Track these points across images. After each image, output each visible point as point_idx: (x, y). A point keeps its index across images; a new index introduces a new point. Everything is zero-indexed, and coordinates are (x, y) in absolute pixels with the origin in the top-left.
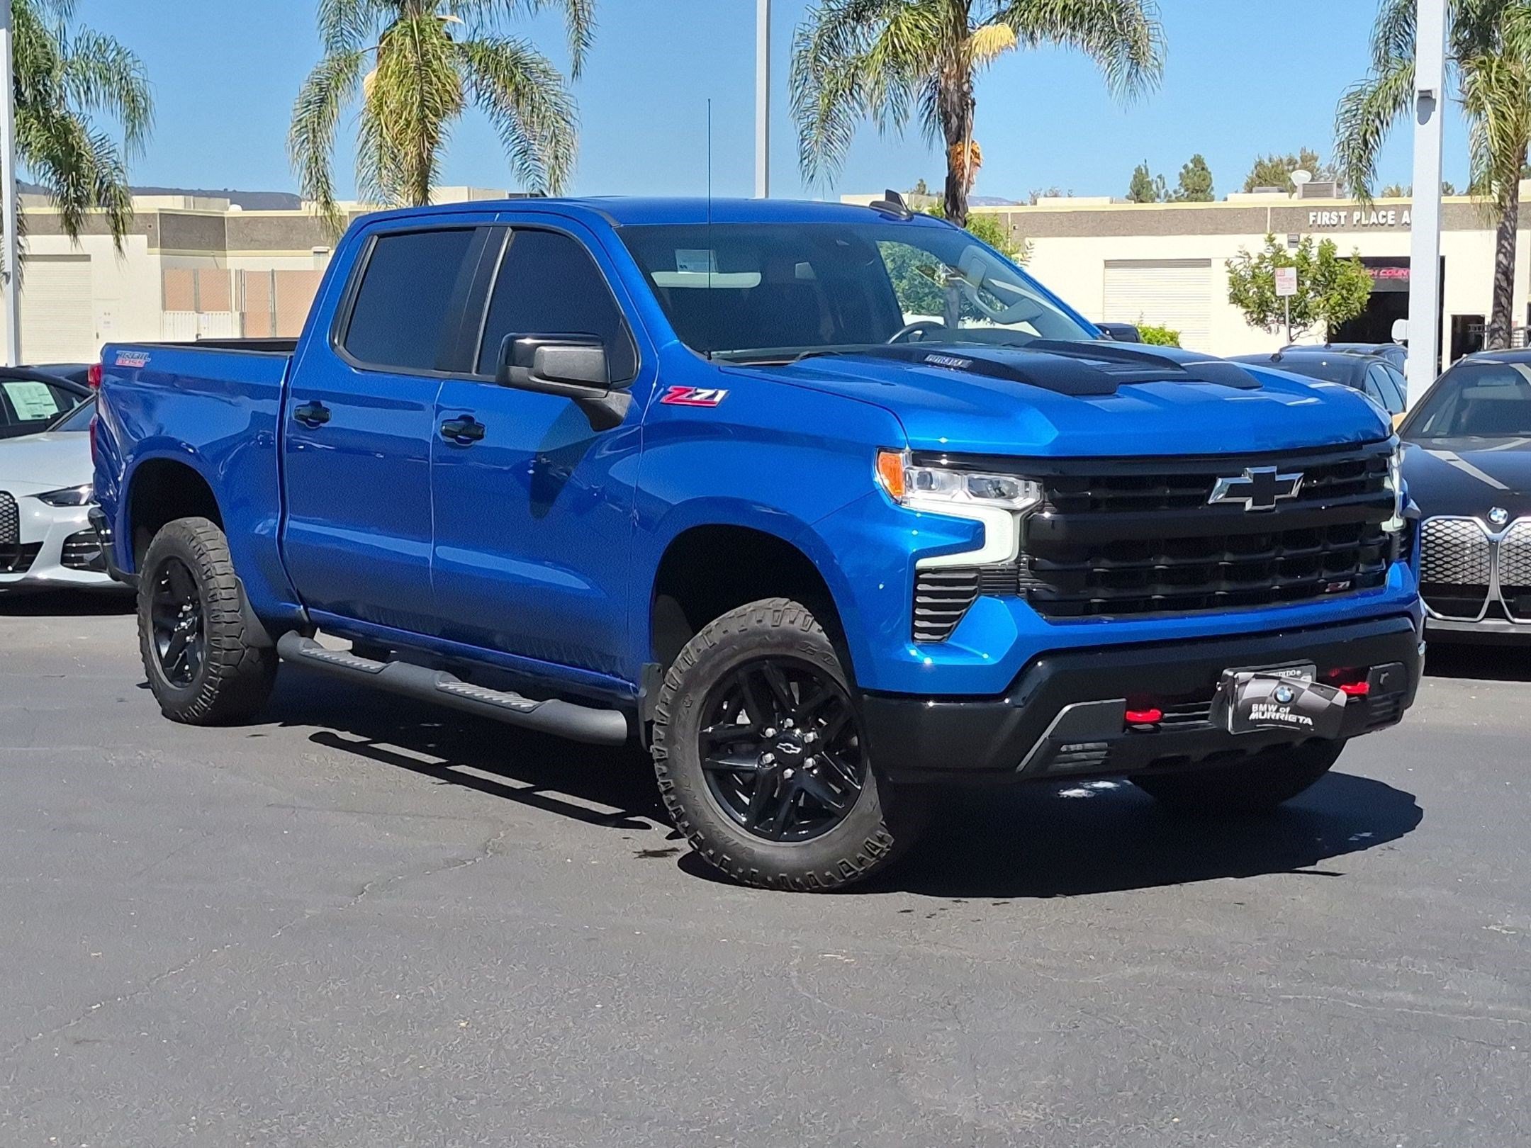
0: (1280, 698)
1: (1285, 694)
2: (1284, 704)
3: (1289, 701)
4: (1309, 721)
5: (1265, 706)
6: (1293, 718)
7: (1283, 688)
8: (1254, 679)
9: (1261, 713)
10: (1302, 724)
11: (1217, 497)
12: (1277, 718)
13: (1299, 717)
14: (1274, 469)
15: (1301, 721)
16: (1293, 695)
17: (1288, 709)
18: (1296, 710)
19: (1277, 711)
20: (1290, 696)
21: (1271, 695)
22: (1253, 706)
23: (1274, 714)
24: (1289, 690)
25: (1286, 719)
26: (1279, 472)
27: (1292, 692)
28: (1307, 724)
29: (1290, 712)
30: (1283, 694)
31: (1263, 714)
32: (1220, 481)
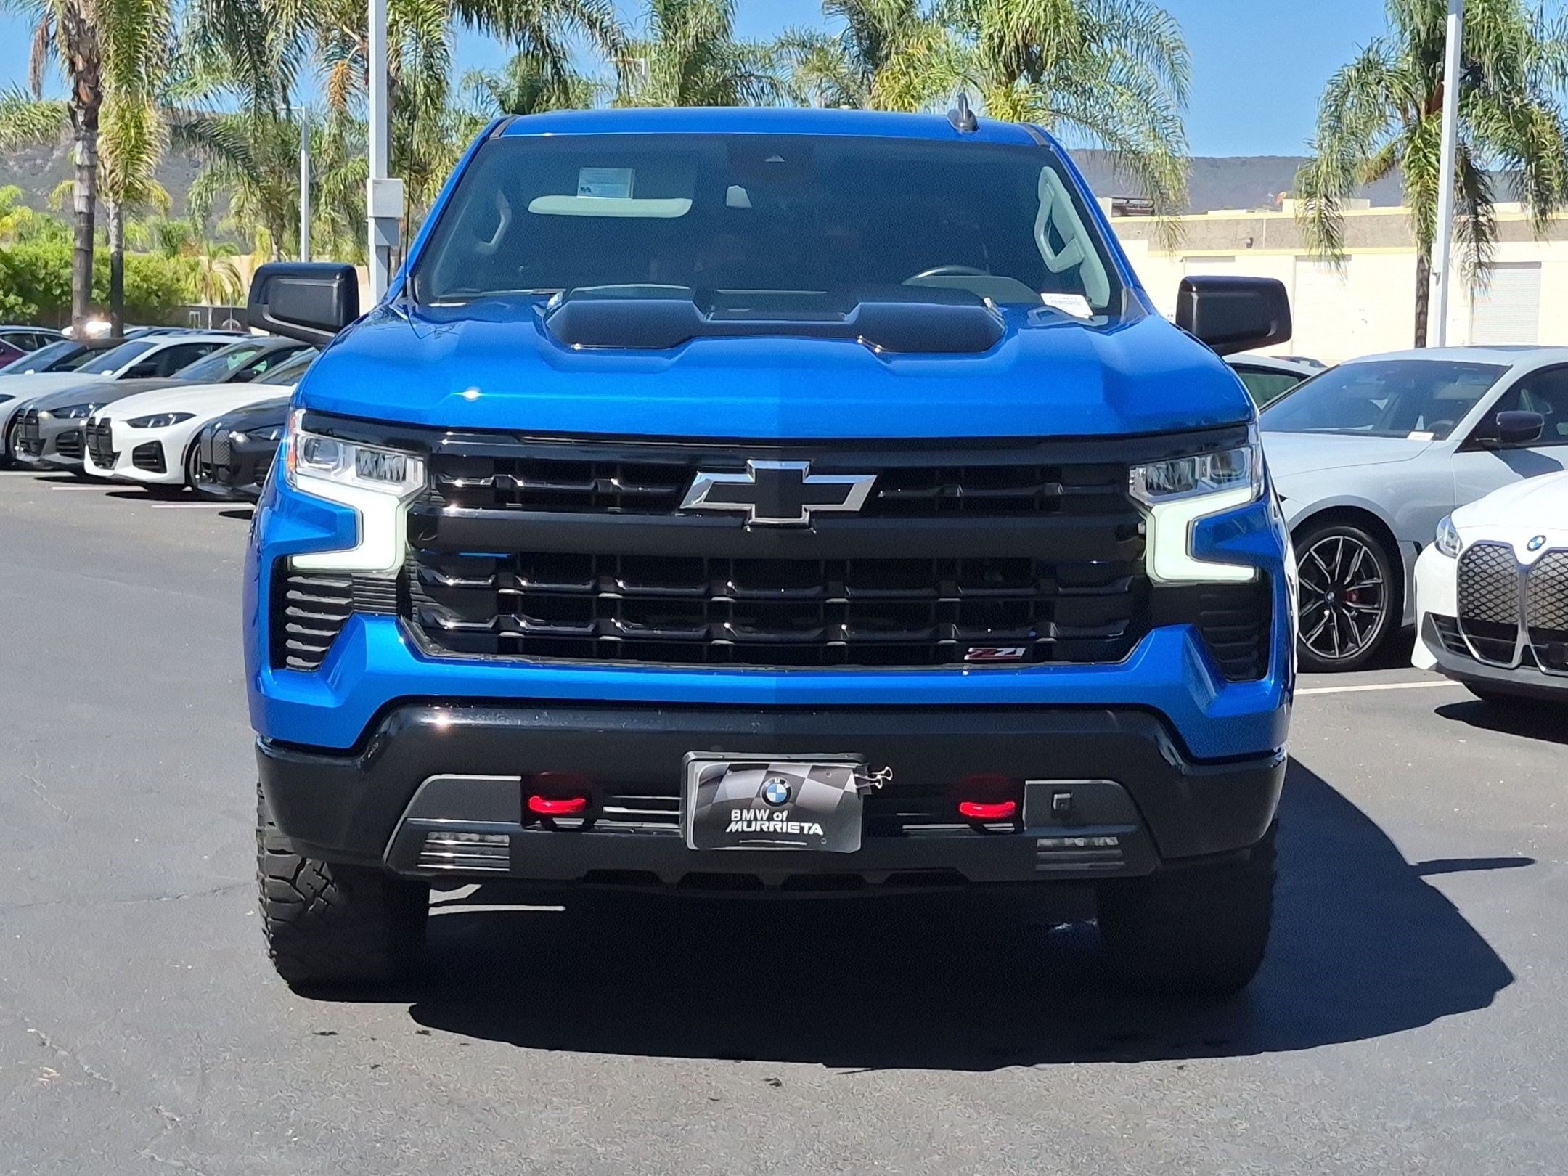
0: (772, 797)
1: (777, 791)
2: (775, 807)
3: (785, 802)
4: (817, 829)
5: (752, 811)
6: (793, 827)
7: (773, 781)
8: (729, 773)
9: (745, 824)
10: (808, 834)
11: (696, 499)
12: (772, 829)
13: (803, 824)
14: (803, 466)
15: (806, 831)
16: (789, 790)
17: (785, 813)
18: (799, 814)
19: (770, 818)
20: (784, 791)
21: (758, 796)
22: (733, 811)
23: (767, 823)
24: (782, 782)
25: (784, 830)
26: (813, 471)
27: (787, 785)
28: (816, 835)
29: (789, 820)
30: (774, 790)
31: (749, 825)
32: (701, 478)
